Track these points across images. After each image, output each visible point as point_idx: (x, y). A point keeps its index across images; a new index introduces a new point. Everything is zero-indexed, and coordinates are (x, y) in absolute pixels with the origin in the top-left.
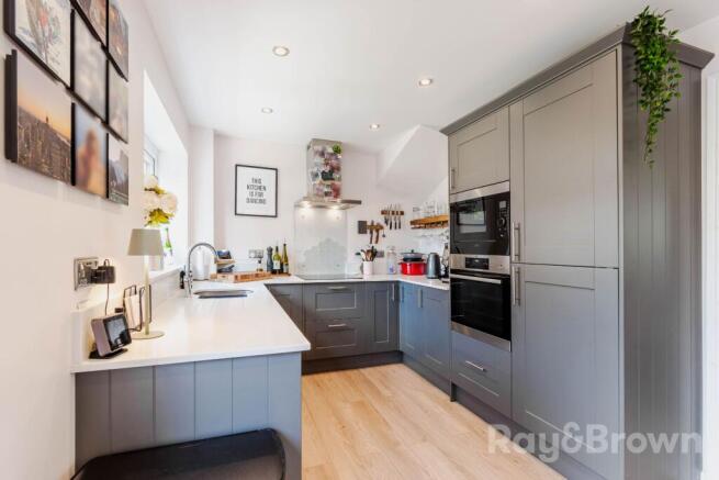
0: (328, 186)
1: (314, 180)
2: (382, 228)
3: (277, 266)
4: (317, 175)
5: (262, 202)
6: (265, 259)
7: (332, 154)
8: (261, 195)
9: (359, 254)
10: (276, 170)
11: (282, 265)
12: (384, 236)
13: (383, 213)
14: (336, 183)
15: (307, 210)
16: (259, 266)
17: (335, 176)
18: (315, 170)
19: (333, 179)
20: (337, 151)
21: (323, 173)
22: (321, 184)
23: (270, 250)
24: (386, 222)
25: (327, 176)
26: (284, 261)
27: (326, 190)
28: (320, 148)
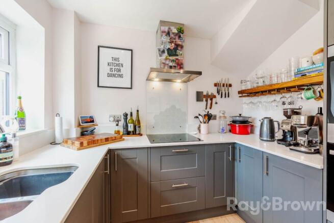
0: (173, 61)
1: (160, 56)
2: (215, 97)
3: (131, 128)
4: (163, 52)
5: (121, 76)
6: (122, 123)
7: (176, 35)
8: (119, 70)
9: (197, 117)
10: (131, 50)
11: (135, 127)
12: (216, 103)
13: (215, 85)
14: (178, 57)
15: (156, 84)
16: (117, 128)
17: (178, 52)
18: (162, 47)
19: (177, 55)
20: (181, 31)
21: (169, 49)
22: (166, 59)
23: (126, 115)
24: (218, 92)
25: (172, 52)
26: (137, 124)
27: (171, 64)
28: (166, 29)
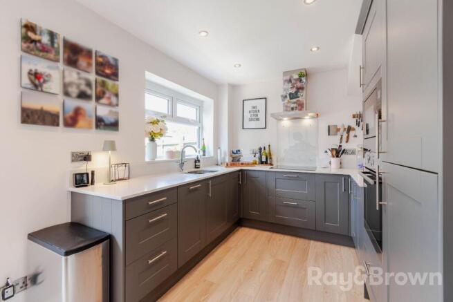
0: (294, 103)
1: (283, 101)
2: (354, 129)
3: (264, 160)
4: (286, 97)
5: (258, 119)
6: (258, 155)
8: (257, 115)
9: (326, 152)
10: (265, 98)
11: (267, 159)
12: (355, 136)
13: (354, 117)
14: (300, 99)
15: (286, 122)
16: (254, 159)
17: (299, 94)
18: (284, 94)
19: (299, 97)
20: (301, 75)
21: (290, 94)
22: (289, 102)
23: (261, 149)
24: (358, 124)
26: (269, 156)
27: (293, 106)
28: (288, 77)
